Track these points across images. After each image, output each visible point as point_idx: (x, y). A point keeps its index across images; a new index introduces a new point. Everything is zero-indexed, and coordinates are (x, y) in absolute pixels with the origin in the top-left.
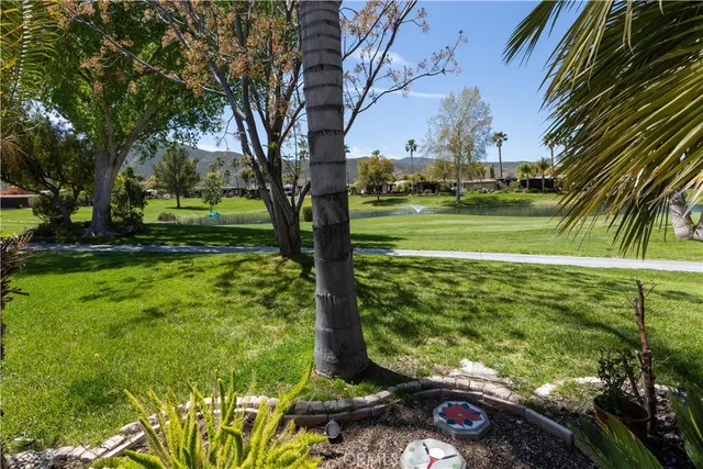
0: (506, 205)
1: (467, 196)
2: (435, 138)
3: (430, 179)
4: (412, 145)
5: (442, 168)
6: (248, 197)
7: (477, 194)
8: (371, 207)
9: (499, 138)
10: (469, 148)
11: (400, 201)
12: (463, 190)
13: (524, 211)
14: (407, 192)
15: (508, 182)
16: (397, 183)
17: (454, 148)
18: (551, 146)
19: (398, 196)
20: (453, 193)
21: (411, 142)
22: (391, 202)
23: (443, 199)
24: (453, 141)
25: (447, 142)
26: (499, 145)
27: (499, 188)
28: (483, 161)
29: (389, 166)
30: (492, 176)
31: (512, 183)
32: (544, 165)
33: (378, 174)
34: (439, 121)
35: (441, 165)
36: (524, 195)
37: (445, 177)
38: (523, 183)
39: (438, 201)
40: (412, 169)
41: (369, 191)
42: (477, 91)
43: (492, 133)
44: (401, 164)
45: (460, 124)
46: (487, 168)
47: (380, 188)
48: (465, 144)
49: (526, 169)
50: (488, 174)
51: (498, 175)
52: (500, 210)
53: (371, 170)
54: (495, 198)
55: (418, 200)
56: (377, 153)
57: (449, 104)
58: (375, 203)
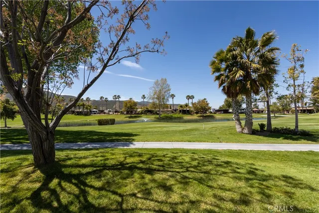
0: (175, 118)
1: (163, 115)
2: (152, 95)
3: (150, 109)
4: (144, 97)
5: (154, 105)
6: (75, 114)
7: (166, 115)
8: (128, 119)
9: (173, 96)
10: (163, 99)
11: (139, 117)
12: (161, 113)
13: (181, 121)
14: (142, 113)
15: (176, 110)
16: (138, 110)
17: (158, 98)
18: (188, 99)
19: (139, 115)
20: (158, 114)
21: (144, 96)
22: (135, 117)
23: (154, 116)
24: (158, 96)
25: (156, 96)
26: (173, 98)
27: (173, 112)
28: (168, 103)
29: (135, 104)
30: (171, 108)
31: (177, 111)
32: (187, 105)
33: (131, 106)
34: (153, 89)
35: (154, 104)
36: (181, 115)
37: (155, 108)
38: (180, 111)
39: (153, 117)
40: (144, 105)
41: (128, 113)
42: (166, 80)
43: (171, 94)
44: (140, 104)
45: (160, 90)
46: (169, 106)
47: (132, 112)
48: (162, 97)
49: (181, 106)
50: (169, 108)
51: (172, 108)
52: (174, 120)
53: (128, 105)
54: (172, 116)
55: (145, 116)
56: (131, 99)
57: (156, 83)
58: (130, 117)
